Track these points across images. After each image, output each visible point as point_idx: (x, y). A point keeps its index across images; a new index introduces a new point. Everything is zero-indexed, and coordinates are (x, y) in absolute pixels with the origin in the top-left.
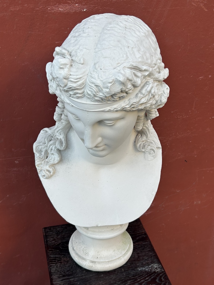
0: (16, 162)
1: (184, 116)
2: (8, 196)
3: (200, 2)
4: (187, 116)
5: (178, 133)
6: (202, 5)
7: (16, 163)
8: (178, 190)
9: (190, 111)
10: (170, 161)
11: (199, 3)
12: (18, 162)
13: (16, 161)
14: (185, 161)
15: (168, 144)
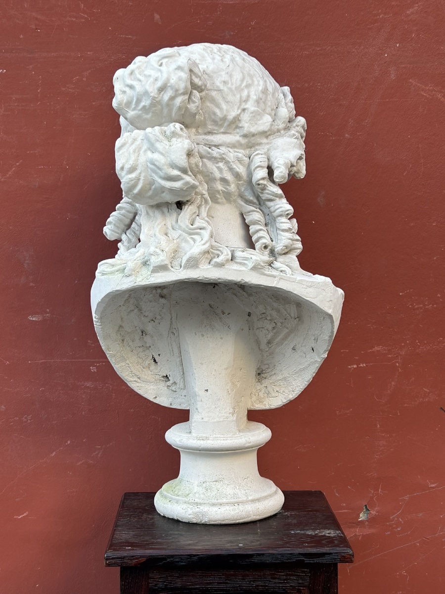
0: (93, 369)
1: (428, 305)
2: (69, 442)
3: (435, 91)
4: (433, 305)
5: (417, 341)
6: (439, 96)
7: (92, 371)
8: (433, 484)
9: (439, 295)
10: (406, 405)
11: (433, 92)
12: (95, 370)
13: (91, 368)
14: (442, 408)
15: (397, 364)
